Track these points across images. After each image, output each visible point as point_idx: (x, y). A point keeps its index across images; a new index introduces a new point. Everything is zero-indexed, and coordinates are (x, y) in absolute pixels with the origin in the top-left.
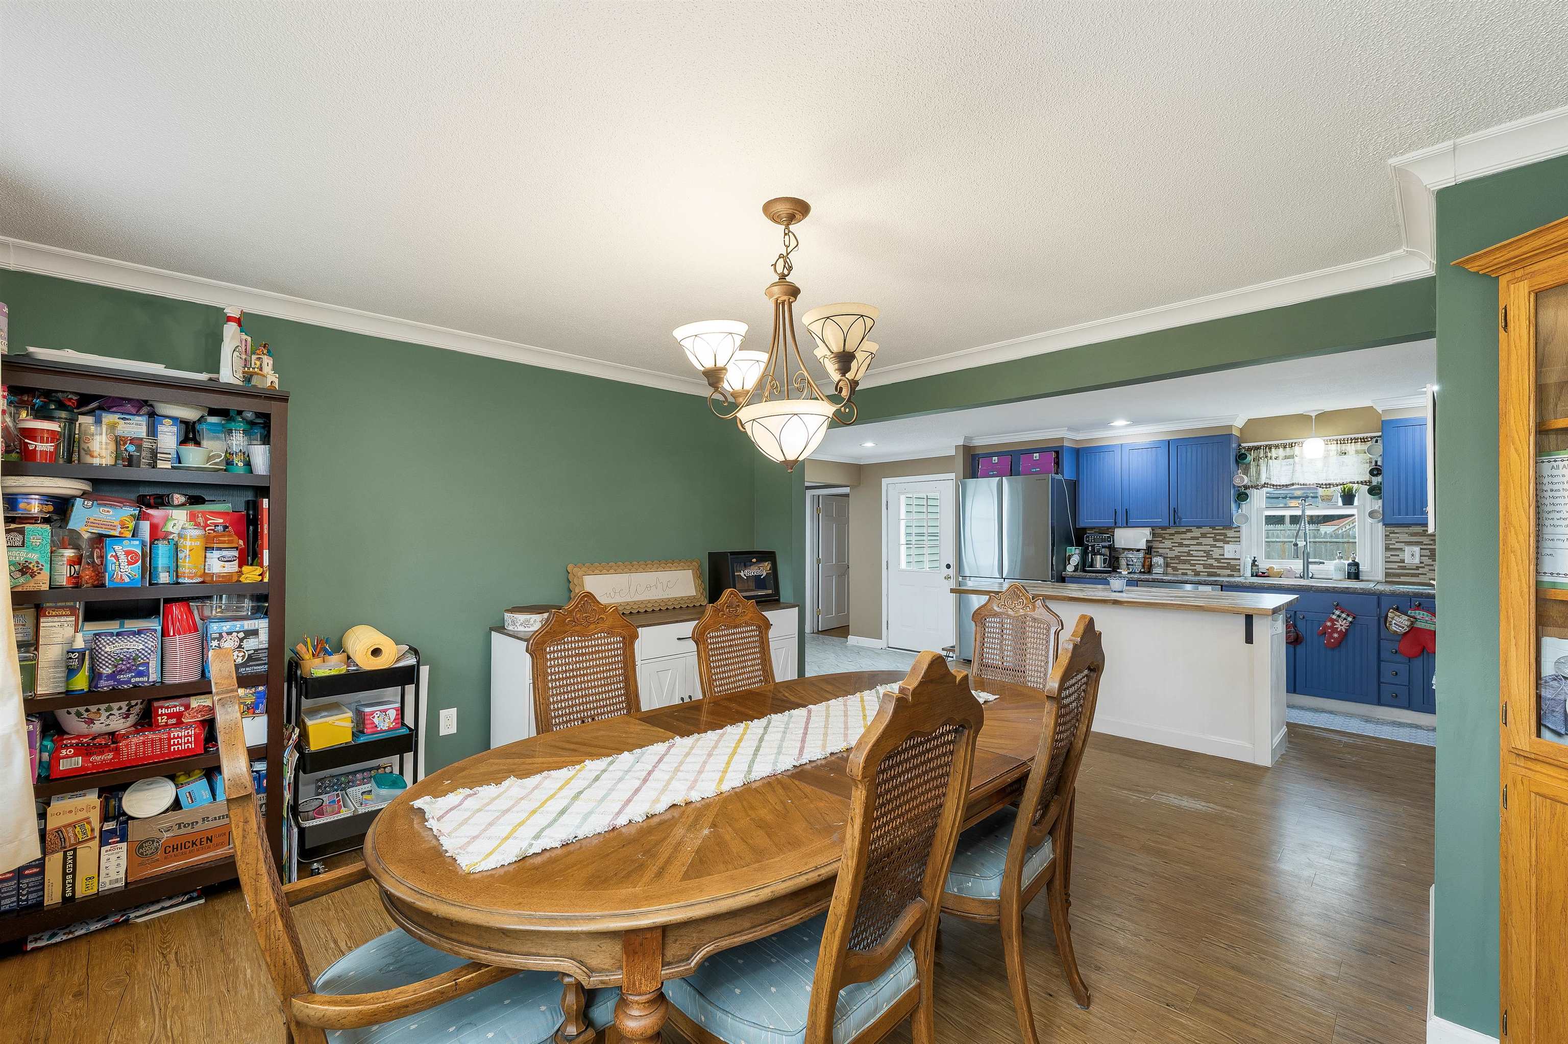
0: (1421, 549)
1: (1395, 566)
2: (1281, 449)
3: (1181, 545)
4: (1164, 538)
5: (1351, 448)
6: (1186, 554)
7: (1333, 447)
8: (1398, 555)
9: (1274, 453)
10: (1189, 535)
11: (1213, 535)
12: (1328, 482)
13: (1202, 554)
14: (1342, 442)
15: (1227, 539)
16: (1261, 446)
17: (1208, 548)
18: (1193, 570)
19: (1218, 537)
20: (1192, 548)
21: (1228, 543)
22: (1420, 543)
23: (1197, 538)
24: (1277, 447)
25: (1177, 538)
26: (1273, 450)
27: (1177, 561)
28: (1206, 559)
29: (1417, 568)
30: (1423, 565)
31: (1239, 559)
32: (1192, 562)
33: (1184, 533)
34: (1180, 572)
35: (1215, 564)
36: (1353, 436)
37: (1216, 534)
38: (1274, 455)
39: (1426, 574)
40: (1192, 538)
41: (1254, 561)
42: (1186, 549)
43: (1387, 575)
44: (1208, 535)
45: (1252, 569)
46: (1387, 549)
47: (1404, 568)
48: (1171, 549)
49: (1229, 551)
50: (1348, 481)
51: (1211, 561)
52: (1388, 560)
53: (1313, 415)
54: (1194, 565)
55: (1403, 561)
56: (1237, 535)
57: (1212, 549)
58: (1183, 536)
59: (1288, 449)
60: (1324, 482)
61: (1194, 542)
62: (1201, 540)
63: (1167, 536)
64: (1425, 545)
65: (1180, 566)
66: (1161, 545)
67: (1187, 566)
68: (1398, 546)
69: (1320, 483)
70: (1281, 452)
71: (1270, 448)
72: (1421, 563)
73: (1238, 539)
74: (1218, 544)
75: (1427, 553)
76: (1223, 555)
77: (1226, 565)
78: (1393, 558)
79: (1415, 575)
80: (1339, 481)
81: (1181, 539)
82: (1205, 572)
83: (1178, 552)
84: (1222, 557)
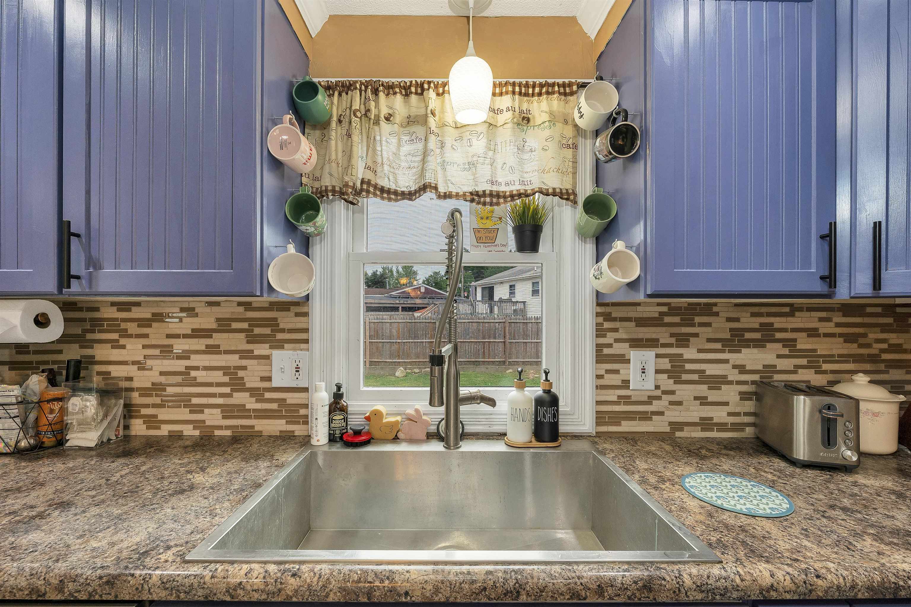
0: (657, 356)
1: (612, 395)
2: (399, 98)
4: (125, 334)
5: (541, 106)
7: (507, 100)
8: (617, 372)
9: (384, 104)
11: (245, 325)
12: (495, 188)
13: (218, 376)
14: (524, 90)
15: (280, 336)
16: (355, 84)
17: (233, 360)
18: (196, 424)
19: (257, 331)
20: (196, 360)
21: (279, 345)
22: (651, 343)
23: (205, 333)
24: (390, 88)
26: (382, 95)
27: (158, 400)
28: (227, 390)
29: (651, 399)
30: (658, 393)
35: (252, 404)
36: (544, 77)
37: (254, 323)
38: (384, 111)
39: (661, 413)
41: (338, 396)
42: (180, 365)
43: (599, 418)
44: (235, 325)
45: (331, 421)
46: (600, 357)
47: (626, 400)
48: (141, 366)
49: (284, 367)
50: (536, 185)
51: (240, 398)
52: (601, 382)
54: (199, 409)
55: (626, 384)
56: (300, 322)
57: (244, 362)
59: (413, 97)
60: (488, 188)
61: (200, 344)
62: (218, 339)
63: (132, 328)
64: (664, 345)
65: (163, 414)
66: (115, 355)
67: (184, 414)
68: (619, 349)
69: (481, 189)
71: (376, 92)
72: (657, 387)
73: (302, 337)
74: (261, 349)
75: (665, 364)
76: (270, 379)
77: (274, 406)
78: (610, 379)
79: (646, 417)
80: (515, 188)
81: (169, 336)
82: (227, 428)
83: (162, 373)
84: (266, 385)
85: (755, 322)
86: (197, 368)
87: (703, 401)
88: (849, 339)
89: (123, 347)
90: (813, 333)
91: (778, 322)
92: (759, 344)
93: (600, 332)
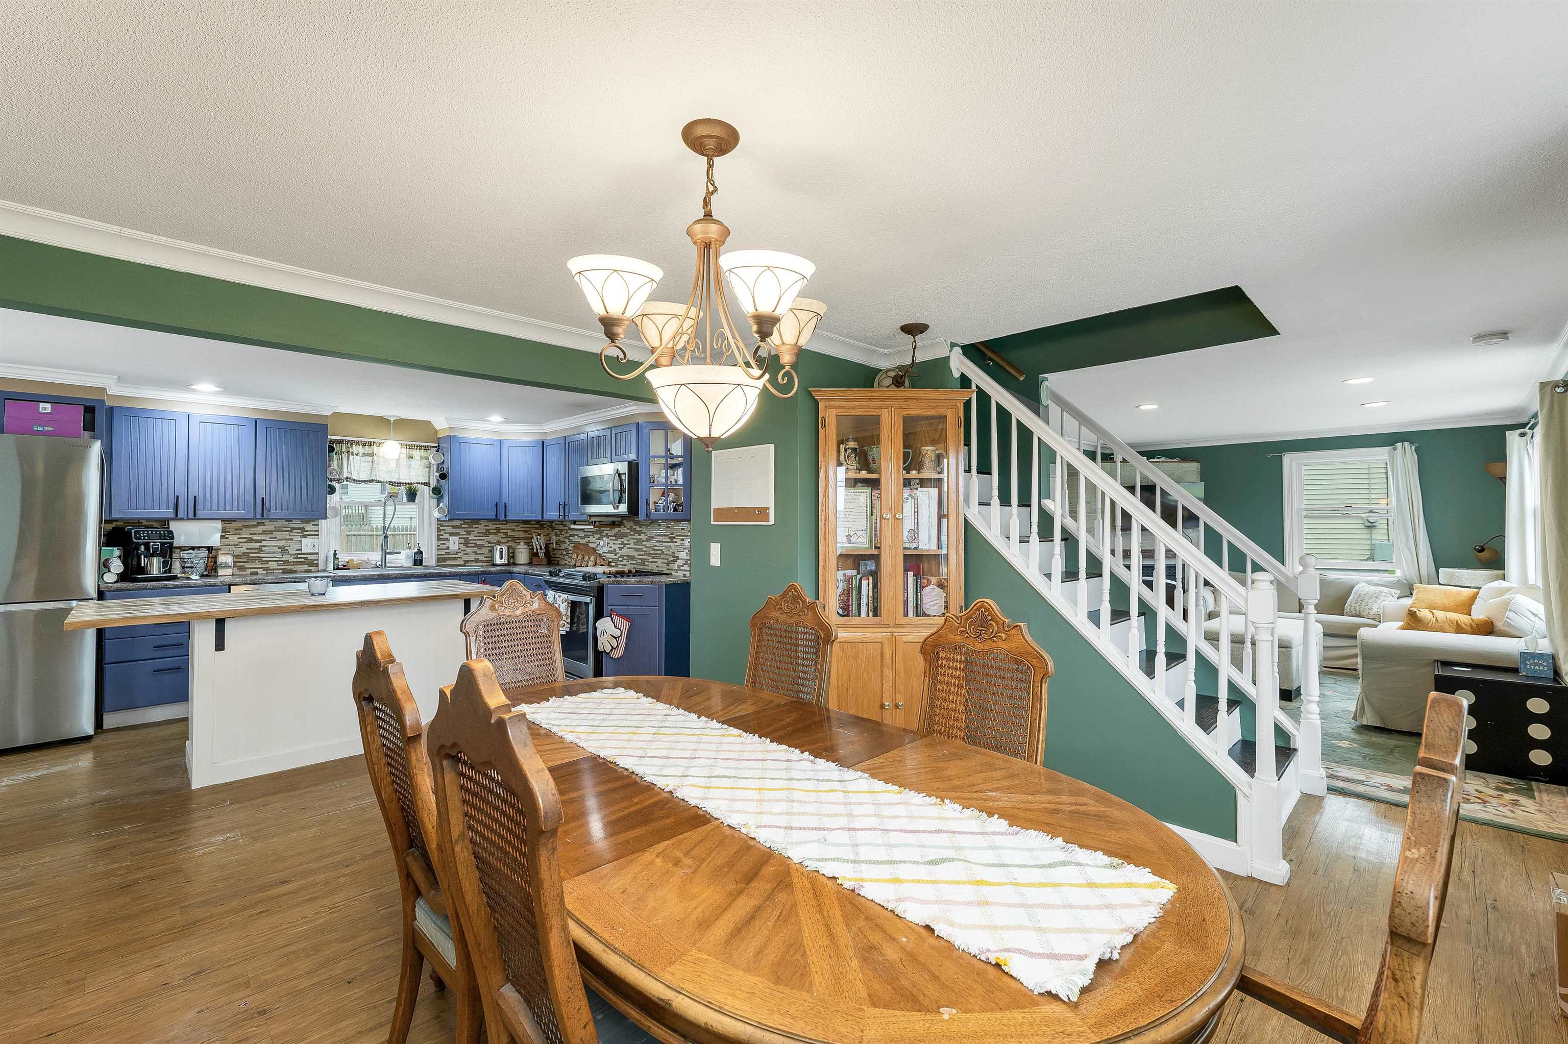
0: (460, 538)
1: (443, 552)
2: (362, 447)
3: (250, 540)
4: (229, 533)
5: (417, 453)
6: (256, 551)
7: (404, 450)
8: (445, 544)
9: (355, 449)
10: (260, 529)
11: (289, 529)
12: (399, 481)
13: (275, 549)
14: (411, 447)
15: (305, 533)
16: (343, 441)
17: (283, 543)
18: (265, 569)
19: (294, 531)
20: (264, 543)
21: (305, 536)
22: (458, 534)
23: (271, 532)
24: (358, 443)
25: (246, 533)
26: (353, 446)
27: (245, 560)
28: (280, 555)
29: (457, 553)
31: (318, 553)
32: (264, 559)
33: (254, 526)
34: (249, 571)
35: (292, 560)
36: (418, 444)
37: (292, 528)
38: (355, 452)
39: (461, 558)
40: (265, 533)
41: (335, 554)
42: (257, 545)
43: (438, 560)
44: (284, 529)
45: (333, 562)
46: (439, 539)
47: (448, 554)
48: (237, 546)
49: (307, 545)
50: (415, 481)
51: (286, 558)
52: (439, 547)
53: (392, 420)
54: (267, 562)
55: (448, 548)
56: (316, 528)
57: (288, 544)
58: (253, 530)
59: (368, 447)
60: (397, 481)
61: (267, 537)
62: (275, 534)
63: (233, 531)
64: (462, 535)
65: (249, 565)
66: (225, 542)
67: (258, 565)
68: (445, 536)
69: (393, 481)
70: (359, 449)
71: (351, 444)
72: (459, 549)
73: (317, 533)
74: (295, 538)
75: (462, 541)
76: (301, 550)
77: (302, 560)
78: (442, 547)
79: (455, 559)
80: (407, 481)
81: (250, 534)
82: (280, 569)
83: (247, 549)
84: (300, 552)
85: (494, 527)
86: (265, 546)
87: (476, 553)
88: (525, 532)
89: (228, 538)
90: (513, 530)
91: (502, 527)
92: (495, 534)
93: (439, 530)
